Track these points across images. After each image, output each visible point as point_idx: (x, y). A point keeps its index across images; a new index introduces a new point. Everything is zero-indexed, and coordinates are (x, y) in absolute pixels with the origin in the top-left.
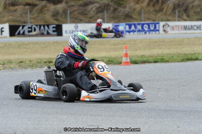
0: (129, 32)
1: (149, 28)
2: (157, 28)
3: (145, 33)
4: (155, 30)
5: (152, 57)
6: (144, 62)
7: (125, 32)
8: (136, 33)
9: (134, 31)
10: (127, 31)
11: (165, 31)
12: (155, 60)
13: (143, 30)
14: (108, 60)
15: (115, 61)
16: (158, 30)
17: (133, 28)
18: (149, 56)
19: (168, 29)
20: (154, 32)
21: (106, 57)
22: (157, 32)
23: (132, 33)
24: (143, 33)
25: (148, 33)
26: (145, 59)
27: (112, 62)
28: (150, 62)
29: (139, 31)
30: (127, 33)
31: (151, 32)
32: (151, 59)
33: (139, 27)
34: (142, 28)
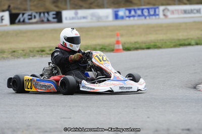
0: (129, 17)
1: (149, 12)
2: (157, 13)
3: (145, 18)
4: (155, 14)
5: (145, 43)
6: (137, 49)
7: (125, 17)
8: (136, 18)
9: (134, 16)
10: (127, 17)
11: (164, 15)
12: (148, 47)
13: (143, 15)
14: (101, 47)
15: (107, 48)
16: (158, 15)
17: (133, 13)
18: (142, 43)
19: (168, 14)
20: (154, 17)
21: (99, 45)
22: (157, 17)
23: (132, 18)
24: (143, 18)
25: (148, 18)
26: (138, 46)
27: (105, 49)
28: (143, 49)
29: (139, 16)
30: (127, 19)
31: (151, 17)
32: (144, 46)
33: (139, 12)
34: (142, 13)
